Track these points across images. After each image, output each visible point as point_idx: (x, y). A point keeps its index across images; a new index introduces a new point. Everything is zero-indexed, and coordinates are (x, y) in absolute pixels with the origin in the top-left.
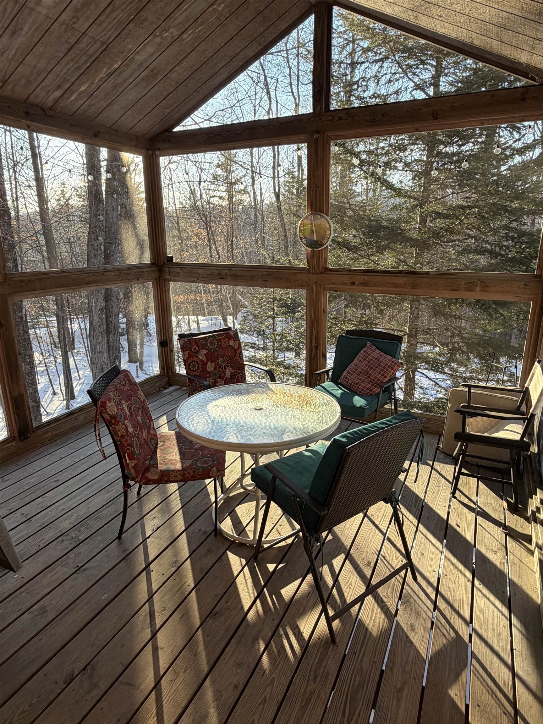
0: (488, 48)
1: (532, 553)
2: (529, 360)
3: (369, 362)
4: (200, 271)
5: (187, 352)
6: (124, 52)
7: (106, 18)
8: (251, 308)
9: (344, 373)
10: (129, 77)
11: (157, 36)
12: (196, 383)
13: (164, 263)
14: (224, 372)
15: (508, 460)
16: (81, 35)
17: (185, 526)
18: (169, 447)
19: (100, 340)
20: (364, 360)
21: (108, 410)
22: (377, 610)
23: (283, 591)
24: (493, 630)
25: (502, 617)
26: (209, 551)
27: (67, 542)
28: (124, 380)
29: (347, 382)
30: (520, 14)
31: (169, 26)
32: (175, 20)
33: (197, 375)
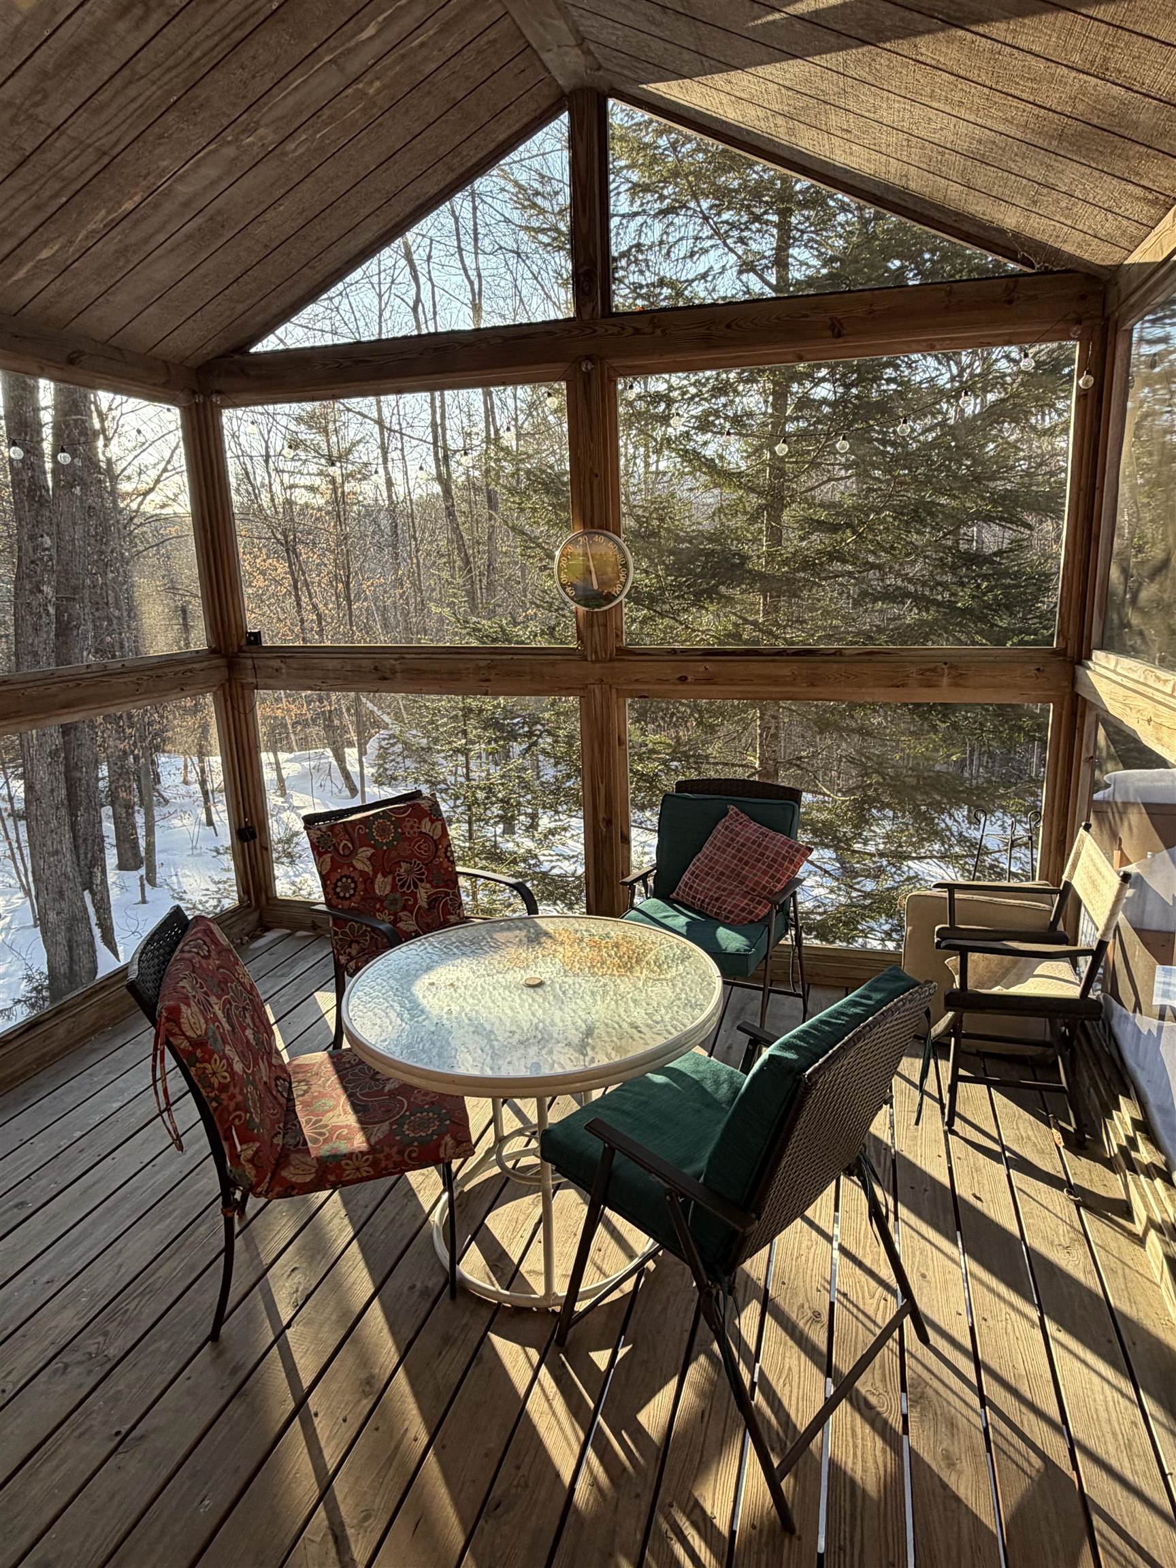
0: (938, 197)
1: (1141, 1241)
2: (1055, 823)
3: (739, 851)
4: (331, 664)
5: (327, 857)
6: (148, 174)
7: (115, 96)
8: (396, 729)
9: (685, 878)
10: (157, 231)
11: (229, 143)
12: (351, 928)
13: (240, 647)
14: (414, 894)
15: (1048, 1038)
16: (49, 132)
17: (374, 1281)
18: (322, 1095)
19: (54, 824)
20: (728, 845)
21: (185, 1027)
22: (864, 1430)
23: (643, 1417)
24: (1114, 1434)
25: (1124, 1402)
26: (447, 1340)
27: (77, 1371)
28: (205, 943)
29: (694, 898)
30: (1019, 135)
31: (257, 123)
32: (271, 109)
33: (354, 908)
